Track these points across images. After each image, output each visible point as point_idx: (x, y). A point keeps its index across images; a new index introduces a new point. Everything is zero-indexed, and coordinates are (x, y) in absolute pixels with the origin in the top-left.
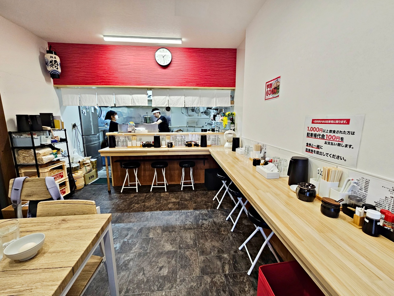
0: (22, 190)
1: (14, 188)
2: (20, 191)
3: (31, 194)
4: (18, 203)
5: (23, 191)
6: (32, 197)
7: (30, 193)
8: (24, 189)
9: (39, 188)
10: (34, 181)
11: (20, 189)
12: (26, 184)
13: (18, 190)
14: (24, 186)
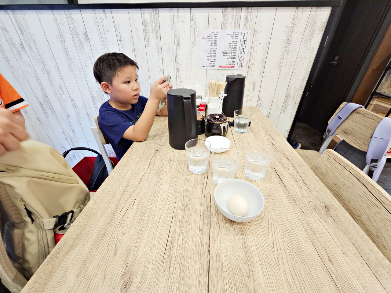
0: (344, 121)
1: (339, 114)
2: (341, 121)
3: (349, 132)
4: (330, 134)
5: (344, 123)
6: (347, 136)
7: (349, 130)
8: (347, 121)
9: (363, 130)
10: (367, 115)
11: (343, 119)
12: (355, 115)
13: (341, 119)
14: (349, 118)
